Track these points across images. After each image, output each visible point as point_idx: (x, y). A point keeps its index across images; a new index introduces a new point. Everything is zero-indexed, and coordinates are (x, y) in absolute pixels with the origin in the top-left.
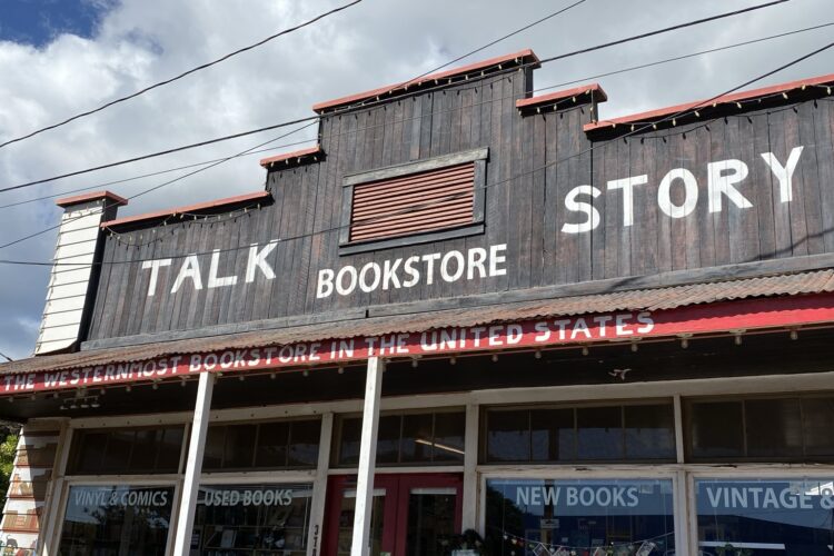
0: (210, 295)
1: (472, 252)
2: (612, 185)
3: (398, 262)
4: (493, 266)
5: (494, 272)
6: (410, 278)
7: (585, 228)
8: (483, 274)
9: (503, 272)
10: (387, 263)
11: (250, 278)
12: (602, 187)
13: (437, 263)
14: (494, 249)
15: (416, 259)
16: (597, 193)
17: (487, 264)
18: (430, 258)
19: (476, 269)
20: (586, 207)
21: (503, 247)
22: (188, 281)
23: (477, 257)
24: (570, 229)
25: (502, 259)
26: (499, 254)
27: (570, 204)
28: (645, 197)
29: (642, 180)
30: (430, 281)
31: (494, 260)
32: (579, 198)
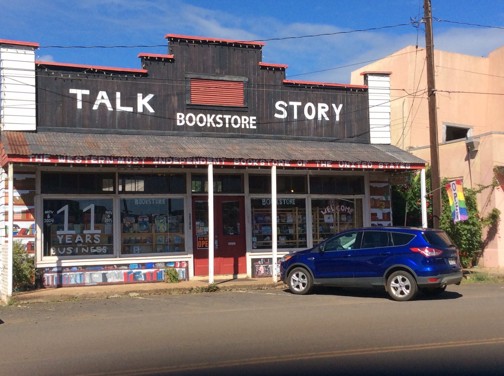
0: (118, 114)
1: (243, 118)
3: (213, 116)
4: (251, 125)
5: (252, 127)
7: (282, 117)
9: (255, 127)
10: (209, 116)
11: (140, 110)
12: (287, 103)
13: (230, 119)
14: (252, 118)
15: (221, 116)
16: (286, 105)
17: (249, 123)
18: (227, 117)
19: (245, 124)
20: (282, 109)
22: (102, 106)
23: (245, 120)
24: (277, 115)
25: (255, 122)
26: (253, 120)
27: (277, 105)
28: (301, 110)
29: (300, 104)
30: (227, 126)
31: (251, 122)
32: (281, 105)
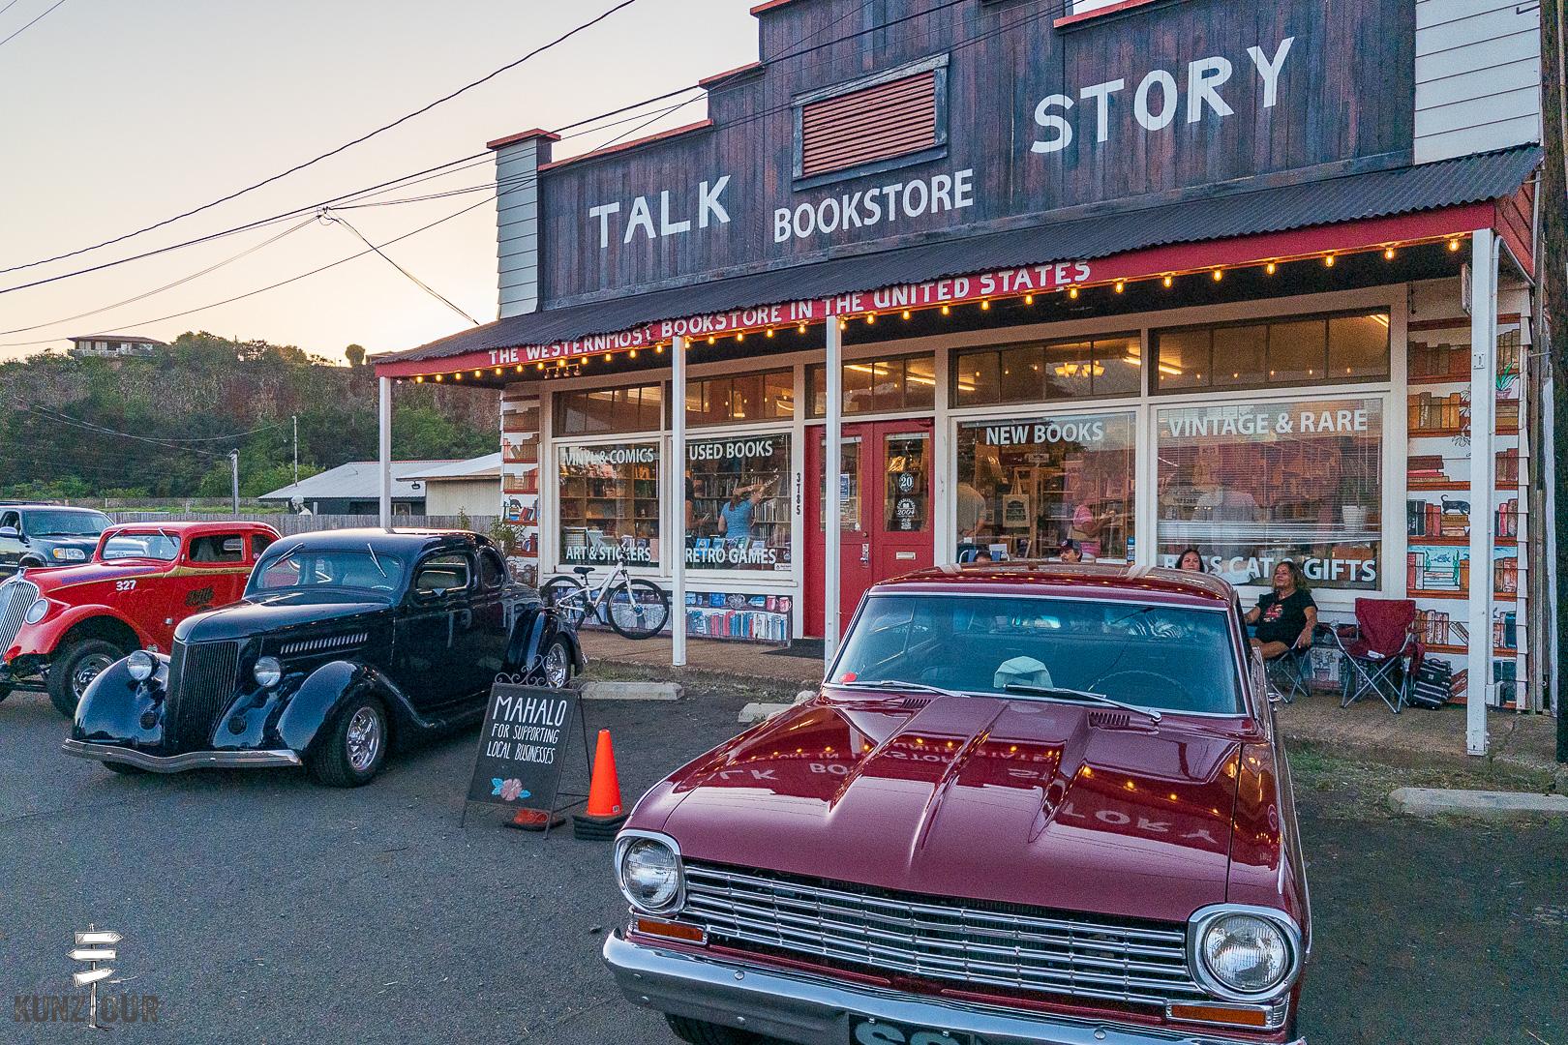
0: (665, 242)
1: (935, 180)
2: (1086, 93)
3: (858, 195)
4: (958, 196)
5: (960, 203)
6: (871, 214)
7: (1055, 146)
8: (948, 206)
9: (969, 202)
10: (846, 198)
11: (703, 223)
12: (1074, 94)
13: (899, 195)
14: (959, 176)
15: (876, 192)
17: (951, 193)
18: (890, 190)
19: (940, 200)
20: (1057, 121)
21: (969, 173)
22: (640, 228)
23: (941, 186)
24: (1040, 147)
25: (968, 187)
26: (965, 181)
27: (1042, 119)
28: (1120, 105)
29: (1118, 85)
30: (892, 218)
31: (960, 189)
32: (1049, 111)
